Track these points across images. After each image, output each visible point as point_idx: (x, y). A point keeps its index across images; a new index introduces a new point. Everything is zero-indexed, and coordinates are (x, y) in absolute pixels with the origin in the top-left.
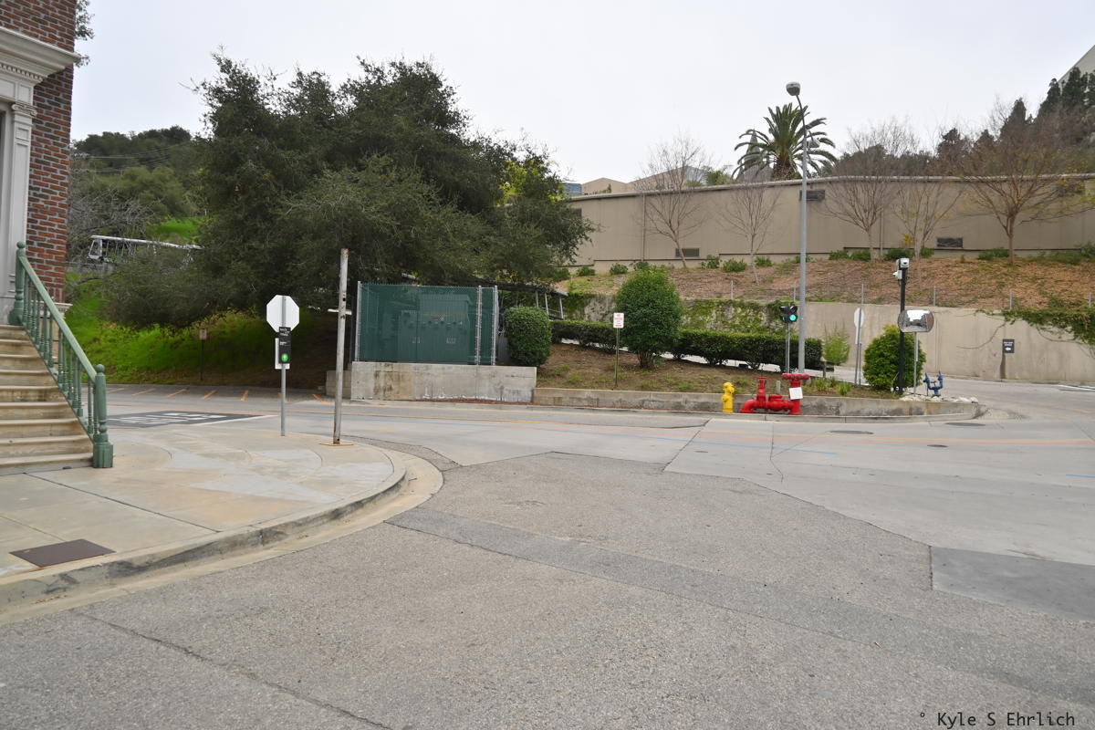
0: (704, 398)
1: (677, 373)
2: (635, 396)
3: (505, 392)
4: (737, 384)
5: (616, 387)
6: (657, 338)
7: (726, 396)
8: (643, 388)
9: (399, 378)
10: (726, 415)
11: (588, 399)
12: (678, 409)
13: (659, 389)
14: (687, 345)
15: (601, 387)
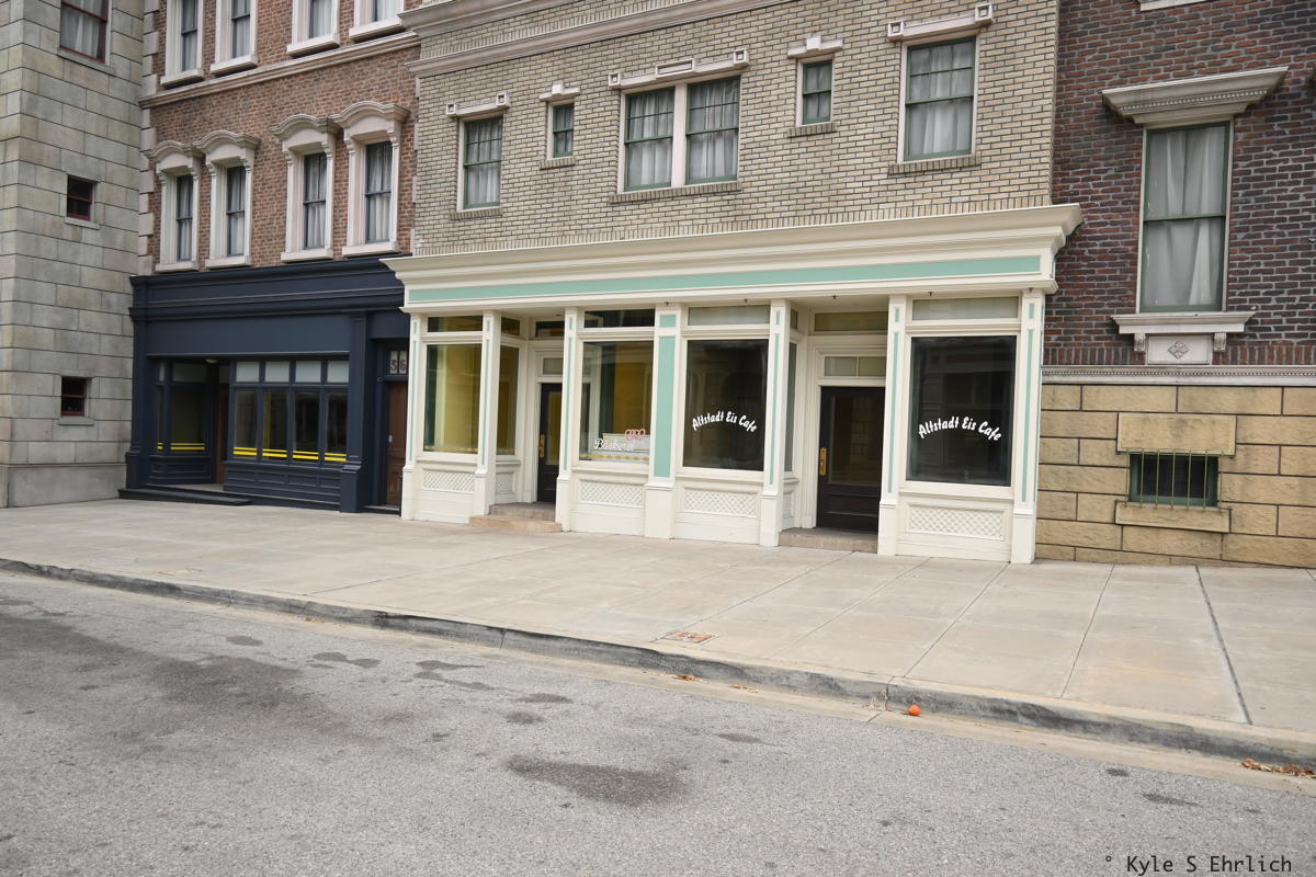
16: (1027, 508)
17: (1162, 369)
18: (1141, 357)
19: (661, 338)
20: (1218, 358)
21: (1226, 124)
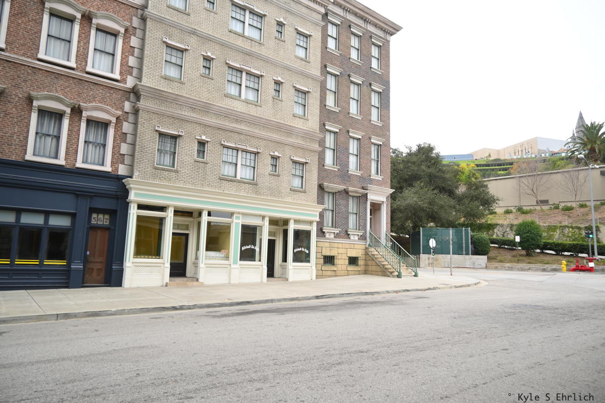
0: (554, 266)
1: (542, 257)
2: (526, 266)
3: (475, 264)
4: (568, 261)
5: (518, 263)
6: (533, 245)
7: (563, 266)
8: (529, 263)
9: (437, 260)
10: (564, 272)
11: (508, 267)
12: (544, 270)
13: (536, 263)
14: (546, 246)
15: (512, 263)
16: (314, 268)
17: (328, 239)
18: (325, 236)
19: (236, 223)
20: (335, 237)
21: (333, 193)
